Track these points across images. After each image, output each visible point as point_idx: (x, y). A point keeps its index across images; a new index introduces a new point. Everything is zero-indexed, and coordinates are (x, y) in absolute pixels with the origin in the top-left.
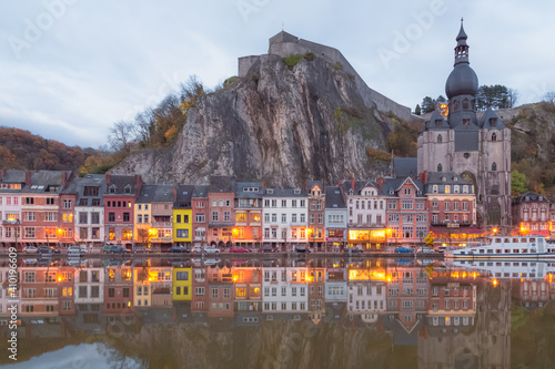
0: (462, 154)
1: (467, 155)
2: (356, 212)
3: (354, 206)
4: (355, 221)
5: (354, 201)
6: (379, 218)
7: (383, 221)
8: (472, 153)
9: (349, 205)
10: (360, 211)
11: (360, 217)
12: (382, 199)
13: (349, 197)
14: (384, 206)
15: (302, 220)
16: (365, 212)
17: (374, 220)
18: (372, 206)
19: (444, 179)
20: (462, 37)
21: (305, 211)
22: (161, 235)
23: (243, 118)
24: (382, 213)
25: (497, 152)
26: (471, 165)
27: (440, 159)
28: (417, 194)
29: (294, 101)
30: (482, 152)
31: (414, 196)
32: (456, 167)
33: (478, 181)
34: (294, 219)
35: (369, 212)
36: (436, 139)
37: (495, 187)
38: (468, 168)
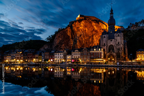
0: (110, 40)
1: (111, 41)
2: (74, 56)
3: (73, 54)
8: (113, 40)
10: (75, 55)
13: (72, 53)
14: (80, 54)
15: (62, 58)
19: (95, 47)
21: (63, 56)
22: (36, 61)
23: (69, 35)
24: (80, 56)
25: (119, 39)
26: (112, 43)
27: (104, 42)
28: (88, 51)
29: (80, 30)
30: (115, 40)
31: (87, 52)
32: (108, 44)
33: (114, 47)
34: (60, 58)
35: (77, 55)
36: (103, 37)
37: (119, 48)
38: (111, 44)
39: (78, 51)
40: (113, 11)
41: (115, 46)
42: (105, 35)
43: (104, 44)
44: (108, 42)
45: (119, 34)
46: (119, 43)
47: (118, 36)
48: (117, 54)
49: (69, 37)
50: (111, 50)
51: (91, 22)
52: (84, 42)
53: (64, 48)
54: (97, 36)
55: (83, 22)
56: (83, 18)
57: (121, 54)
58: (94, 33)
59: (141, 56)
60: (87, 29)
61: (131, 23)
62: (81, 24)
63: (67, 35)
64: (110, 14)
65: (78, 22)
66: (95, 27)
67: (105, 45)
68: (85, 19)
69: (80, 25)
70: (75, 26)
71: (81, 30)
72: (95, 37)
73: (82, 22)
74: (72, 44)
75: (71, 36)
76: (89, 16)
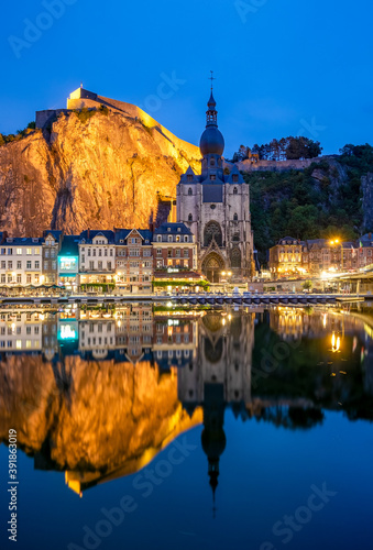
0: (209, 205)
1: (213, 207)
2: (88, 259)
3: (86, 253)
4: (87, 266)
5: (86, 249)
6: (109, 264)
7: (113, 267)
8: (217, 204)
9: (81, 253)
10: (92, 258)
11: (92, 263)
12: (112, 247)
13: (81, 246)
14: (114, 254)
15: (37, 266)
16: (96, 260)
17: (105, 266)
18: (103, 253)
19: (169, 229)
20: (212, 103)
21: (39, 258)
23: (37, 167)
24: (112, 259)
25: (238, 203)
26: (216, 215)
27: (190, 210)
28: (143, 243)
29: (86, 152)
30: (225, 204)
31: (140, 245)
32: (203, 217)
33: (222, 229)
34: (29, 266)
35: (100, 259)
36: (187, 192)
37: (236, 234)
38: (214, 218)
39: (106, 241)
40: (215, 104)
41: (224, 226)
42: (192, 186)
43: (190, 217)
44: (203, 212)
45: (237, 185)
46: (236, 218)
47: (235, 192)
48: (230, 252)
49: (36, 173)
50: (213, 241)
51: (124, 125)
52: (99, 199)
53: (16, 220)
54: (148, 182)
55: (96, 120)
56: (98, 105)
57: (245, 254)
58: (137, 167)
59: (290, 261)
60: (110, 151)
61: (242, 146)
62: (89, 128)
63: (30, 165)
64: (208, 113)
65: (75, 118)
66: (140, 145)
67: (194, 219)
68: (103, 110)
69: (84, 129)
70: (65, 131)
71: (90, 151)
72: (143, 185)
73: (92, 120)
74: (50, 206)
75: (44, 171)
76: (119, 102)
